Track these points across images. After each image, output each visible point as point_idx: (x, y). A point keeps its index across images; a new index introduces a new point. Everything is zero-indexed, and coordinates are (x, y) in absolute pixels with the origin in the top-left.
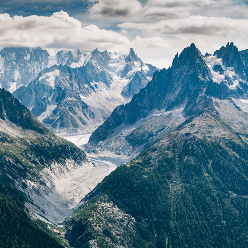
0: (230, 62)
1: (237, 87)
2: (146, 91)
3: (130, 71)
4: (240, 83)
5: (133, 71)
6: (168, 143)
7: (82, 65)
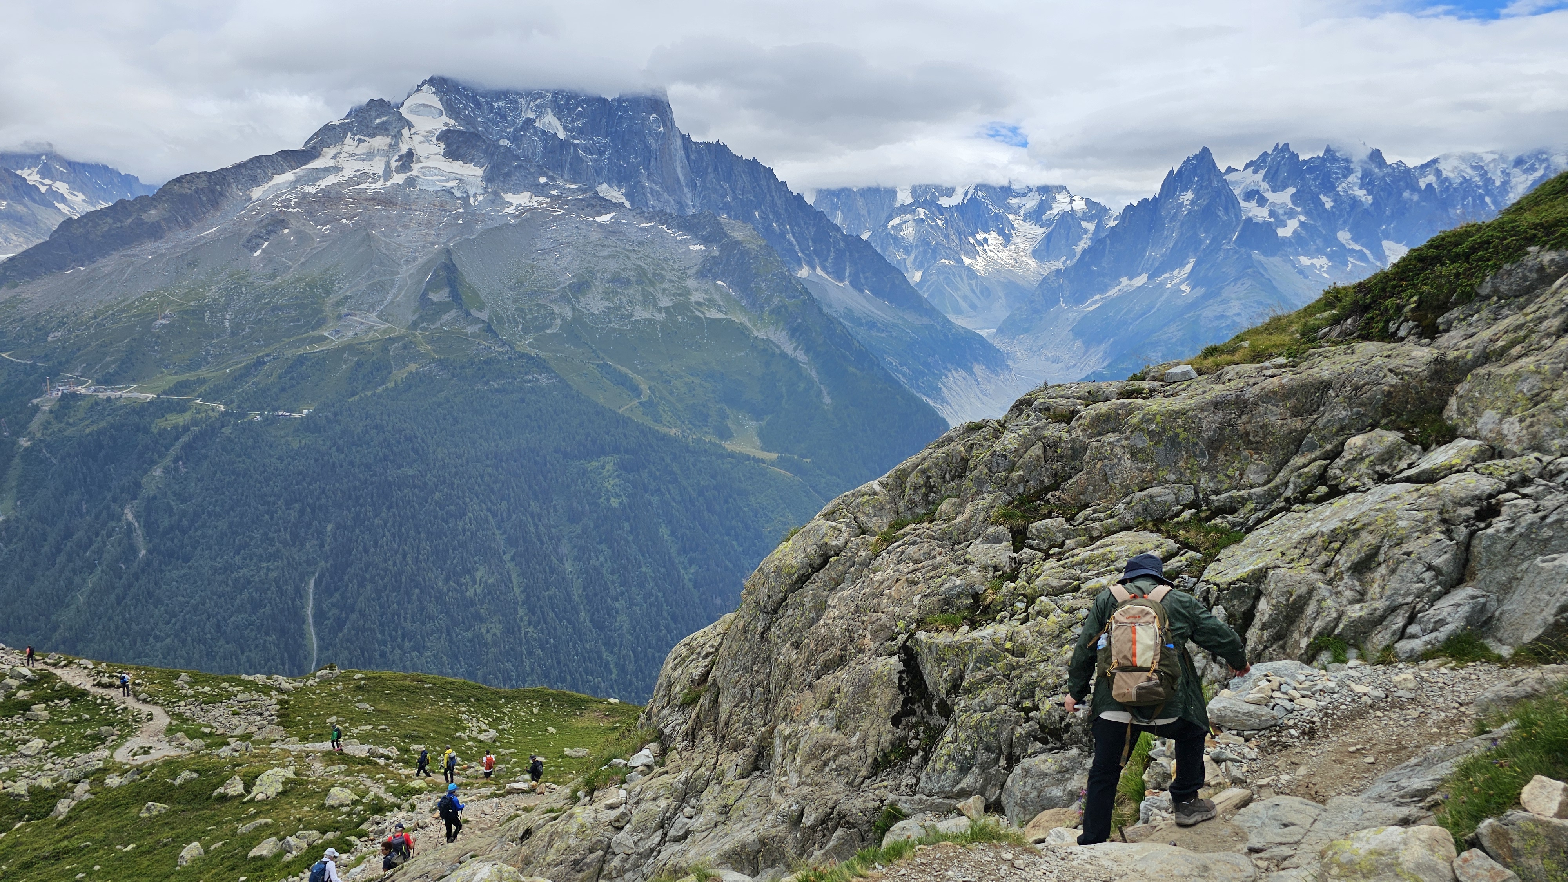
0: (1279, 183)
1: (1295, 231)
2: (1108, 242)
3: (1049, 212)
4: (1302, 224)
5: (1055, 212)
6: (1181, 333)
7: (960, 200)
